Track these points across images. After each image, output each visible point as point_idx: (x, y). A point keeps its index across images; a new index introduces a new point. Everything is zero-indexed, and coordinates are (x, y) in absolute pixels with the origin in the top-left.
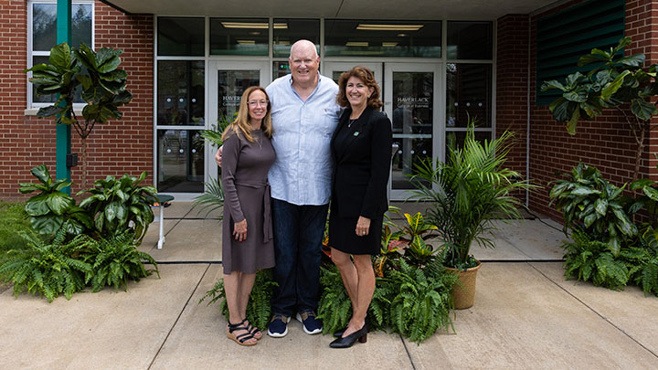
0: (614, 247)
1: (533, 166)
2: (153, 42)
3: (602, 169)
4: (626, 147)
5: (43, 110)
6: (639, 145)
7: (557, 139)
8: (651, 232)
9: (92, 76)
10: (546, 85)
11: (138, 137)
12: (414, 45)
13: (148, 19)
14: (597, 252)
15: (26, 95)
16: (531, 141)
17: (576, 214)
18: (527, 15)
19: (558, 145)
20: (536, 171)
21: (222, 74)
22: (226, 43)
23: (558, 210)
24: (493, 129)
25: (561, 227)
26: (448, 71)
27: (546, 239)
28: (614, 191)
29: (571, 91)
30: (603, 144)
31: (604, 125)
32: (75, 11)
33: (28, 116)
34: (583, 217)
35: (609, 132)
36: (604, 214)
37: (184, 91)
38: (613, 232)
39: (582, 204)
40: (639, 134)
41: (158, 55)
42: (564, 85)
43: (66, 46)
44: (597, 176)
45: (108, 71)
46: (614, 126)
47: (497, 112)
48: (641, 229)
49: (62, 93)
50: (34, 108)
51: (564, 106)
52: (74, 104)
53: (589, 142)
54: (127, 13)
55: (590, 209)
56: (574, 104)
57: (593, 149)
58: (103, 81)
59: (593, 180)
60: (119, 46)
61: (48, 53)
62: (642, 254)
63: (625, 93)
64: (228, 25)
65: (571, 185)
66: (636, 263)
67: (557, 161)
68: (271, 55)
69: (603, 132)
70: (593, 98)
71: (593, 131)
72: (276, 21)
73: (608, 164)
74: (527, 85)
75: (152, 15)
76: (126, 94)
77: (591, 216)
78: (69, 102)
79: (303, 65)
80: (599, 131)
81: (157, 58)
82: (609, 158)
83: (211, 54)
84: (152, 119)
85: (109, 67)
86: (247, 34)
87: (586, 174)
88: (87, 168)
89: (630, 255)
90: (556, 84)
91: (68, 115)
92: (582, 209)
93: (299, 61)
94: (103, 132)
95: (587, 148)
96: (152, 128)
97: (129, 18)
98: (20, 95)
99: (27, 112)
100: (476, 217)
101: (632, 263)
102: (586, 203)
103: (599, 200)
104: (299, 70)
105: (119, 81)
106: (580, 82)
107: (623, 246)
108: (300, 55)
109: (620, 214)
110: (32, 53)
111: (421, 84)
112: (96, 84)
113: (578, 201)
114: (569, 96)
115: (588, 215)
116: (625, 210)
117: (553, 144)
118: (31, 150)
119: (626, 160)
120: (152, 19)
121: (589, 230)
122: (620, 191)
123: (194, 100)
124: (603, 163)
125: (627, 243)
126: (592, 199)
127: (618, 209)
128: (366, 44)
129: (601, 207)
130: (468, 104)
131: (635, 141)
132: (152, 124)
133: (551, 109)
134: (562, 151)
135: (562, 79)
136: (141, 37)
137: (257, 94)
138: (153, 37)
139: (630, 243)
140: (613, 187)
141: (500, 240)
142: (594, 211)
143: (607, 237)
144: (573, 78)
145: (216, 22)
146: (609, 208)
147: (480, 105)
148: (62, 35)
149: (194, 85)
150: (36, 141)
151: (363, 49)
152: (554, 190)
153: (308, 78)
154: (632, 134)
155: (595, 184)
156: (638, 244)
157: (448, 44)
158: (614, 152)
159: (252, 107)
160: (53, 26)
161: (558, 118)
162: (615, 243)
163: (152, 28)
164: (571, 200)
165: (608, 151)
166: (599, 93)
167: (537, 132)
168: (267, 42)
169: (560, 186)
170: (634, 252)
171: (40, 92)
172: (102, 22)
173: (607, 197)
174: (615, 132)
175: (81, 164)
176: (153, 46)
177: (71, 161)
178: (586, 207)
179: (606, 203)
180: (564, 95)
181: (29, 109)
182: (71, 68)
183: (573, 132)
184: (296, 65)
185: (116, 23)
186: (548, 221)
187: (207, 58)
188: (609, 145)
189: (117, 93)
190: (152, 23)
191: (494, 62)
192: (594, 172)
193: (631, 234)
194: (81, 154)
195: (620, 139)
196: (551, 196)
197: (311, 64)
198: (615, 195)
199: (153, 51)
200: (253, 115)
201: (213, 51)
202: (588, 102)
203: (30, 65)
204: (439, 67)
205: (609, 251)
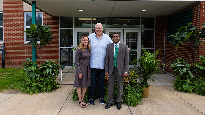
0: (188, 81)
1: (165, 58)
2: (59, 24)
3: (185, 59)
4: (192, 53)
5: (29, 43)
6: (196, 53)
7: (173, 51)
8: (199, 77)
9: (42, 33)
10: (169, 36)
11: (55, 50)
12: (132, 25)
13: (58, 17)
14: (183, 83)
15: (24, 39)
16: (165, 52)
17: (178, 72)
18: (164, 16)
19: (173, 52)
20: (166, 60)
21: (78, 33)
22: (79, 24)
23: (173, 71)
24: (154, 48)
25: (173, 76)
26: (141, 32)
27: (169, 79)
28: (188, 65)
29: (176, 37)
30: (186, 52)
31: (186, 47)
32: (37, 15)
33: (25, 44)
34: (180, 73)
35: (188, 49)
36: (185, 72)
37: (67, 38)
38: (188, 77)
39: (179, 69)
40: (196, 50)
41: (60, 27)
42: (175, 36)
43: (35, 25)
44: (184, 61)
45: (47, 32)
46: (189, 47)
47: (155, 43)
48: (196, 76)
49: (34, 38)
50: (26, 42)
51: (174, 42)
52: (37, 41)
53: (181, 52)
54: (51, 16)
55: (182, 70)
56: (177, 41)
57: (183, 54)
58: (46, 35)
59: (182, 62)
60: (49, 25)
61: (30, 27)
62: (196, 83)
63: (192, 38)
64: (80, 19)
65: (176, 64)
66: (194, 86)
67: (172, 57)
68: (92, 27)
69: (186, 49)
70: (183, 39)
71: (183, 49)
72: (93, 18)
73: (187, 58)
74: (164, 35)
75: (59, 16)
76: (52, 38)
77: (182, 72)
78: (36, 40)
79: (99, 29)
80: (184, 49)
81: (60, 28)
82: (187, 56)
83: (75, 27)
84: (59, 45)
85: (47, 31)
86: (85, 22)
87: (181, 61)
88: (41, 59)
89: (193, 83)
90: (172, 35)
91: (36, 44)
92: (179, 71)
93: (98, 28)
94: (45, 49)
95: (181, 54)
96: (59, 48)
97: (52, 17)
98: (23, 38)
99: (24, 43)
100: (149, 73)
101: (193, 86)
102: (180, 69)
103: (184, 68)
104: (98, 31)
105: (50, 34)
106: (179, 35)
107: (191, 81)
108: (98, 27)
109: (190, 72)
110: (25, 27)
111: (134, 35)
112: (43, 35)
113: (178, 68)
114: (176, 39)
115: (181, 72)
116: (192, 71)
117: (171, 52)
118: (26, 54)
119: (192, 57)
120: (59, 17)
121: (181, 77)
122: (190, 65)
123: (70, 40)
124: (185, 58)
125: (192, 80)
126: (182, 68)
127: (190, 71)
128: (119, 24)
129: (185, 70)
130: (147, 41)
131: (195, 52)
132: (59, 46)
133: (171, 42)
134: (174, 54)
135: (174, 34)
136: (56, 22)
137: (86, 38)
138: (59, 22)
139: (193, 80)
140: (188, 64)
141: (156, 79)
142: (183, 71)
143: (186, 78)
144: (177, 34)
145: (76, 18)
146: (187, 70)
147: (151, 41)
148: (34, 22)
149: (70, 36)
150: (27, 51)
151: (118, 26)
152: (171, 65)
153: (100, 33)
154: (194, 50)
155: (183, 63)
156: (195, 81)
157: (142, 24)
158: (189, 54)
159: (84, 42)
160: (31, 20)
161: (173, 45)
162: (189, 80)
163: (59, 20)
164: (176, 68)
165: (187, 54)
166: (184, 38)
167: (167, 49)
168: (91, 24)
169: (173, 64)
170: (194, 83)
171: (28, 38)
172: (45, 18)
173: (186, 67)
174: (189, 49)
175: (39, 58)
176: (59, 25)
177: (37, 57)
178: (181, 70)
179: (186, 69)
180: (174, 38)
181: (25, 42)
182: (36, 31)
183: (177, 49)
184: (97, 29)
185: (49, 18)
186: (170, 74)
187: (74, 28)
188: (187, 52)
189: (49, 38)
190: (59, 18)
191: (155, 29)
192: (183, 60)
193: (193, 78)
194: (39, 55)
195: (190, 51)
196: (171, 67)
197: (101, 29)
198: (189, 67)
199: (59, 26)
200: (84, 44)
201: (76, 26)
202: (181, 40)
203: (25, 30)
204: (139, 31)
205: (187, 82)
